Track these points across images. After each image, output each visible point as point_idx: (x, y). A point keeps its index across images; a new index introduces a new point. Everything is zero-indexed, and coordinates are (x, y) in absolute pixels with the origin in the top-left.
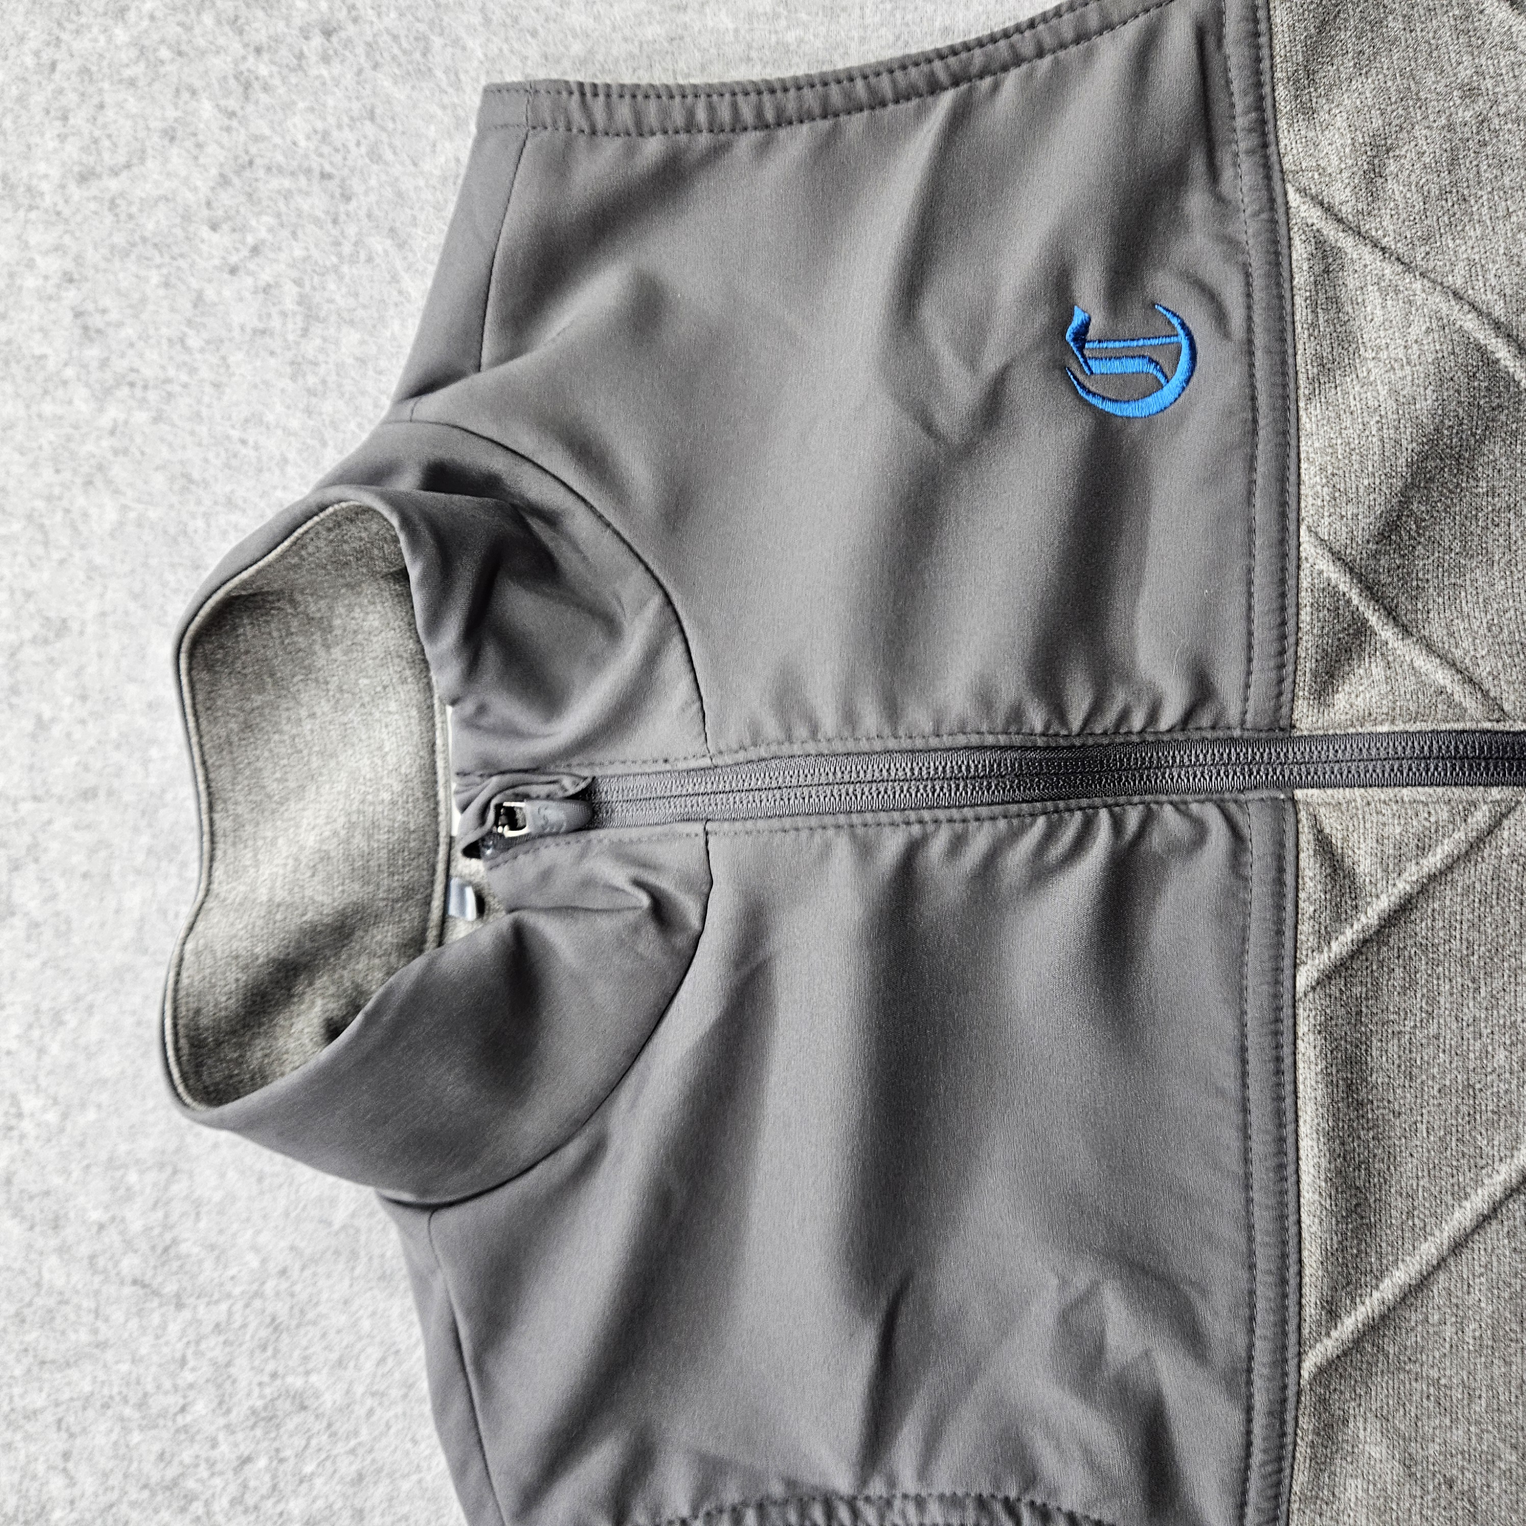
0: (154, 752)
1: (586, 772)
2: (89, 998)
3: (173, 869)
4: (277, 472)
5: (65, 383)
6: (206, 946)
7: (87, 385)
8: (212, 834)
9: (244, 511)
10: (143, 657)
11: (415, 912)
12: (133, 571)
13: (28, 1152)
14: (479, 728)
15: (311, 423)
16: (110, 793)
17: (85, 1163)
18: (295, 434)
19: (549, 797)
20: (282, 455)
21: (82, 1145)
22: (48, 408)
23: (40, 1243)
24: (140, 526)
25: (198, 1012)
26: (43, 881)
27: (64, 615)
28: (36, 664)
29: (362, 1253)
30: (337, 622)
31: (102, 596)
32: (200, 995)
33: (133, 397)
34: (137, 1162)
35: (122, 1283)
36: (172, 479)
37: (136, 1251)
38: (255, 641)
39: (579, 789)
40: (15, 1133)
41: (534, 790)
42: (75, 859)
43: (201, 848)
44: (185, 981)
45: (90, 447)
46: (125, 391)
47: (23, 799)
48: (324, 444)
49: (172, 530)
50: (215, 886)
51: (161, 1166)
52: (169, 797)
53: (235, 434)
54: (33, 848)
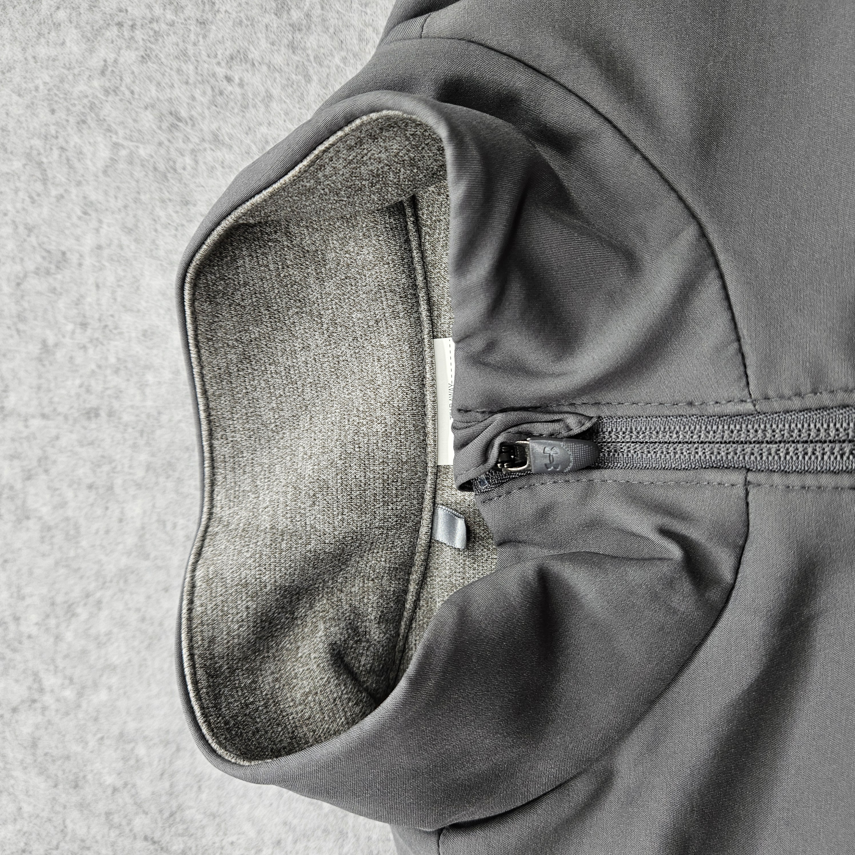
0: (150, 377)
1: (592, 412)
2: (98, 595)
3: (170, 485)
4: (262, 109)
5: (57, 26)
6: (216, 573)
7: (78, 26)
8: (212, 460)
9: (230, 147)
10: (138, 288)
11: (406, 539)
12: (126, 207)
13: (49, 722)
14: (486, 365)
15: (296, 58)
16: (111, 414)
17: (99, 736)
18: (280, 71)
19: (552, 436)
20: (267, 91)
21: (96, 719)
22: (42, 51)
23: (63, 798)
24: (131, 163)
25: (212, 640)
26: (53, 490)
27: (63, 248)
28: (39, 293)
29: (350, 835)
30: (331, 255)
31: (97, 230)
32: (213, 624)
33: (121, 36)
34: (145, 738)
35: (135, 838)
36: (161, 118)
37: (147, 813)
38: (253, 273)
39: (584, 428)
40: (38, 705)
41: (539, 428)
42: (80, 472)
43: (203, 473)
44: (198, 610)
45: (82, 87)
46: (113, 32)
47: (33, 417)
48: (308, 79)
49: (162, 167)
50: (217, 510)
51: (166, 743)
52: (164, 418)
53: (221, 71)
54: (43, 459)
